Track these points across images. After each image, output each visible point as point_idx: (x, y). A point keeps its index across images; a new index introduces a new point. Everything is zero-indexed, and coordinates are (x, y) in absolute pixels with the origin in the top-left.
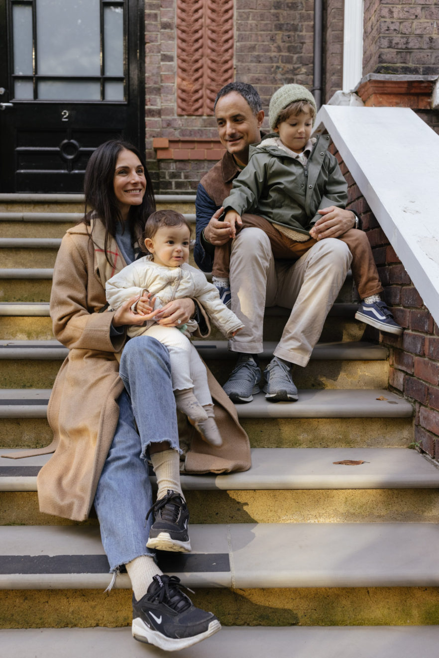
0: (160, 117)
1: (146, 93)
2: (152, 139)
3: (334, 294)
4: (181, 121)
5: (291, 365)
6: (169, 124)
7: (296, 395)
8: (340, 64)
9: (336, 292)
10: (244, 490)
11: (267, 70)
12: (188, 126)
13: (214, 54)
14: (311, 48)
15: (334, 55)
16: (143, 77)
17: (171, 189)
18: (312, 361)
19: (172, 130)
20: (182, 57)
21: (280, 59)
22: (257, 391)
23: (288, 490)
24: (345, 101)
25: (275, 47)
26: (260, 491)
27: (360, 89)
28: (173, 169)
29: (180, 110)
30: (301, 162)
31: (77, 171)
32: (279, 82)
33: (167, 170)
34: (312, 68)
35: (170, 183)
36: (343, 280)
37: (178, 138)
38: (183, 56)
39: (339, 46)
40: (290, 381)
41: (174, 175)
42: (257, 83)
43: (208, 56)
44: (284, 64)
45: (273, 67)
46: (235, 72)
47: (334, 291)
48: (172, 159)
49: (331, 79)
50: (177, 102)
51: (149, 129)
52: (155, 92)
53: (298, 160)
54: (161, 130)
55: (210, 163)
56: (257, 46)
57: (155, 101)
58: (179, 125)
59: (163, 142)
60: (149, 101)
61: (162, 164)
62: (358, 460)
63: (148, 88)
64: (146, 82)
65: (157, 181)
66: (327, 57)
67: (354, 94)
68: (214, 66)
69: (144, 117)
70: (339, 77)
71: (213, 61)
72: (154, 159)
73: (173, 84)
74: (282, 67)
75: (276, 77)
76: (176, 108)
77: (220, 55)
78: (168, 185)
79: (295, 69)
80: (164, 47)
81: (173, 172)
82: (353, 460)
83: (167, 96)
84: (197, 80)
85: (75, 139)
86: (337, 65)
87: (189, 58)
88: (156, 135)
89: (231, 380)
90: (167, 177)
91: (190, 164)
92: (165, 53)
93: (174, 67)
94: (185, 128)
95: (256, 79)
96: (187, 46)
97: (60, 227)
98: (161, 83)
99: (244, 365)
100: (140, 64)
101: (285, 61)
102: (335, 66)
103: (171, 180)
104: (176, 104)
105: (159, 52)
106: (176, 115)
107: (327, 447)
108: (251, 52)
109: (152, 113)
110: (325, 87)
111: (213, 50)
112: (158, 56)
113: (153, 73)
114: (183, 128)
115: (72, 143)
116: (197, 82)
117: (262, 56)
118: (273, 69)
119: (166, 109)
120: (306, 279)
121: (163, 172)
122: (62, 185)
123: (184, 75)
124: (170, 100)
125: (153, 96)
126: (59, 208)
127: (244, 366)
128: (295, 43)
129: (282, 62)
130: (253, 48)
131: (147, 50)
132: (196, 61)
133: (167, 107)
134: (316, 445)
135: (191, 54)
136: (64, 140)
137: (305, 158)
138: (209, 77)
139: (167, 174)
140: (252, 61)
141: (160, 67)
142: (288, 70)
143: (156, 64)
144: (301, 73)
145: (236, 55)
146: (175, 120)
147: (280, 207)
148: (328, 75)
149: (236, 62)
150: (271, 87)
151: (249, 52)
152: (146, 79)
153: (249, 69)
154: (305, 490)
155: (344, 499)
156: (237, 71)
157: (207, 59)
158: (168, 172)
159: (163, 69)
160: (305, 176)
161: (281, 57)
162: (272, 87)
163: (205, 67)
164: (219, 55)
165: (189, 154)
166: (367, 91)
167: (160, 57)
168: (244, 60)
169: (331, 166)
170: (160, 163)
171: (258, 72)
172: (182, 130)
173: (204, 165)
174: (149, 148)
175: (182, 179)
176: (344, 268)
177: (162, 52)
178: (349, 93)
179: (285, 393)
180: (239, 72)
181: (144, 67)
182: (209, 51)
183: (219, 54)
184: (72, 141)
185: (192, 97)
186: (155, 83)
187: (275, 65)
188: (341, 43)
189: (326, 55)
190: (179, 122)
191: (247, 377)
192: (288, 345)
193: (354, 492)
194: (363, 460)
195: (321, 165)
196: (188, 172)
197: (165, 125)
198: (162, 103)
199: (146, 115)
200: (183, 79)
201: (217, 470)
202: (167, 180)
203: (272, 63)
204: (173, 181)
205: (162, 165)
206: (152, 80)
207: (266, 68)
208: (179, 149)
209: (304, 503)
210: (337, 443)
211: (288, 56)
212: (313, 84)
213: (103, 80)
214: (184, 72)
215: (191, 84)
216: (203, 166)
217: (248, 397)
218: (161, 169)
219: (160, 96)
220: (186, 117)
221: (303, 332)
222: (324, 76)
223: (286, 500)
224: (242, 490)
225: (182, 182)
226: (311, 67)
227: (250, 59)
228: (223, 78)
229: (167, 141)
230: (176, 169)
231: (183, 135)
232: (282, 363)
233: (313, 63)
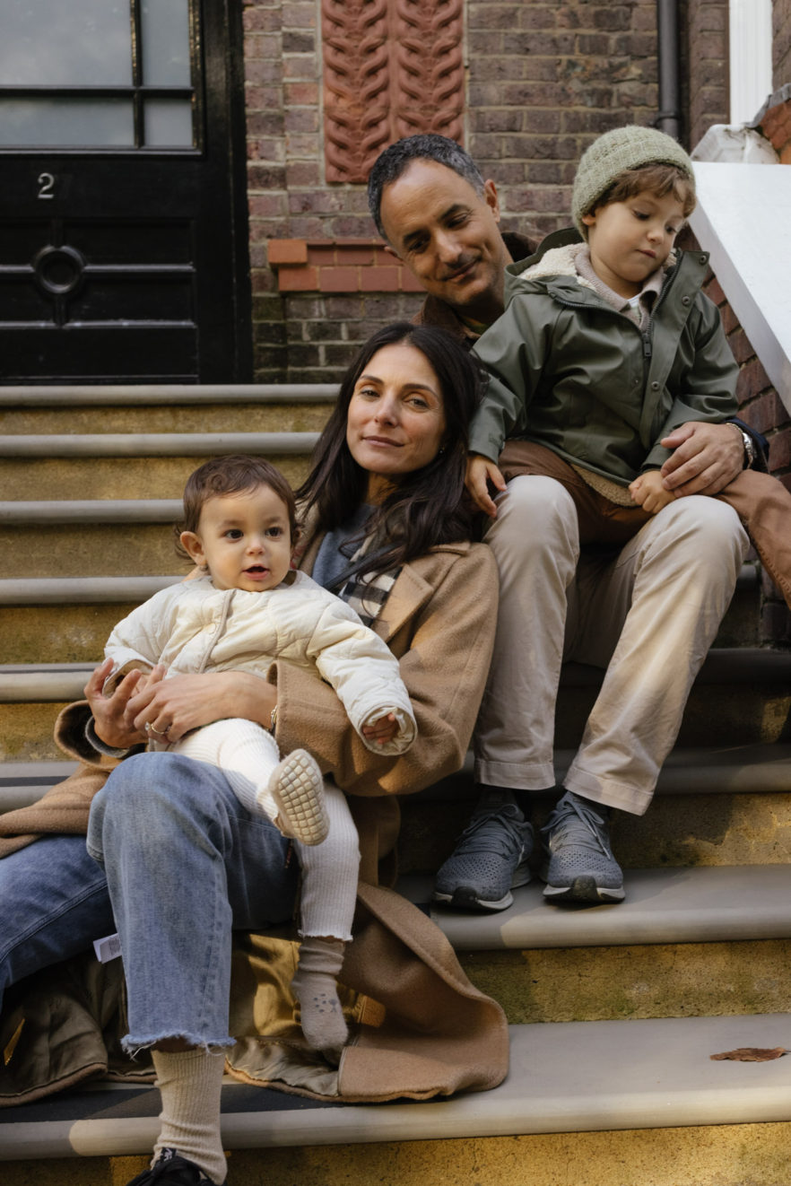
0: (284, 187)
1: (249, 128)
2: (266, 242)
3: (707, 632)
4: (337, 197)
5: (607, 812)
6: (307, 204)
7: (618, 887)
8: (721, 56)
9: (711, 629)
10: (489, 1137)
11: (545, 70)
12: (354, 209)
13: (414, 31)
14: (652, 16)
15: (706, 34)
16: (241, 89)
17: (317, 364)
18: (659, 798)
19: (315, 219)
20: (334, 40)
21: (577, 44)
22: (523, 879)
23: (599, 1131)
24: (732, 150)
25: (563, 15)
26: (531, 1137)
27: (768, 120)
28: (321, 316)
29: (333, 170)
30: (636, 322)
31: (78, 324)
32: (577, 101)
33: (305, 318)
34: (655, 66)
35: (314, 350)
36: (727, 599)
37: (331, 238)
38: (338, 37)
39: (717, 13)
40: (604, 853)
41: (321, 332)
42: (521, 104)
43: (399, 37)
44: (586, 57)
45: (559, 64)
46: (468, 77)
47: (708, 626)
48: (317, 292)
49: (703, 92)
50: (325, 150)
51: (258, 219)
52: (270, 125)
53: (629, 315)
54: (287, 221)
55: (411, 299)
56: (519, 14)
57: (272, 148)
58: (333, 206)
59: (293, 250)
60: (257, 149)
61: (292, 303)
62: (771, 1048)
63: (252, 116)
64: (247, 101)
65: (281, 346)
66: (691, 42)
67: (754, 132)
68: (414, 61)
69: (245, 188)
70: (722, 88)
71: (413, 50)
72: (273, 290)
73: (314, 107)
74: (583, 62)
75: (567, 88)
76: (322, 165)
77: (430, 34)
78: (308, 354)
79: (613, 68)
80: (289, 16)
81: (319, 324)
82: (760, 1046)
83: (299, 137)
84: (373, 95)
85: (73, 245)
86: (713, 58)
87: (355, 43)
88: (275, 234)
89: (459, 854)
90: (306, 337)
91: (362, 303)
92: (292, 30)
93: (317, 64)
94: (349, 214)
95: (520, 93)
96: (345, 13)
97: (31, 472)
98: (285, 103)
99: (493, 815)
100: (232, 57)
101: (588, 49)
102: (709, 61)
103: (315, 343)
104: (322, 156)
105: (279, 28)
106: (323, 182)
107: (698, 1013)
108: (506, 28)
109: (265, 177)
110: (689, 112)
111: (412, 23)
112: (275, 37)
113: (263, 81)
114: (341, 214)
115: (65, 255)
116: (373, 101)
117: (533, 37)
118: (559, 70)
119: (299, 168)
120: (637, 598)
121: (294, 323)
122: (41, 358)
123: (342, 85)
124: (309, 146)
125: (266, 137)
126: (29, 420)
127: (492, 819)
128: (613, 6)
129: (582, 51)
130: (509, 18)
131: (248, 24)
132: (371, 50)
133: (300, 162)
134: (671, 1010)
135: (356, 33)
136: (44, 245)
137: (644, 312)
138: (404, 90)
139: (304, 327)
140: (507, 50)
141: (281, 64)
142: (597, 70)
143: (271, 57)
144: (628, 77)
145: (469, 33)
146: (321, 194)
147: (580, 425)
148: (694, 82)
149: (469, 53)
150: (556, 112)
151: (500, 27)
152: (247, 94)
153: (501, 69)
154: (641, 1131)
155: (737, 1149)
156: (472, 74)
157: (398, 44)
158: (309, 323)
159: (290, 69)
160: (644, 357)
161: (578, 38)
162: (558, 112)
163: (393, 64)
164: (425, 36)
165: (360, 279)
166: (783, 125)
167: (280, 40)
168: (489, 47)
169: (703, 331)
170: (287, 300)
171: (524, 76)
172: (340, 220)
173: (398, 305)
174: (259, 264)
175: (344, 341)
176: (729, 571)
177: (284, 29)
178: (741, 131)
179: (593, 884)
180: (478, 76)
181: (242, 65)
182: (402, 25)
183: (426, 31)
184: (64, 248)
185: (362, 137)
186: (271, 104)
187: (564, 58)
188: (723, 6)
189: (687, 35)
190: (332, 200)
191: (498, 845)
192: (600, 763)
193: (761, 1131)
194: (784, 1046)
195: (682, 329)
196: (358, 322)
197: (297, 208)
198: (287, 152)
199: (249, 183)
200: (339, 95)
201: (419, 1092)
202: (305, 344)
203: (558, 53)
204: (322, 346)
205: (293, 306)
206: (262, 96)
207: (544, 66)
208: (333, 265)
209: (639, 1163)
210: (722, 1004)
211: (596, 37)
212: (660, 104)
213: (140, 97)
214: (340, 77)
215: (359, 105)
216: (394, 307)
217: (499, 899)
218: (291, 315)
219: (284, 136)
220: (348, 187)
221: (635, 729)
222: (685, 85)
223: (594, 1157)
224: (484, 1137)
225: (343, 346)
226: (653, 62)
227: (502, 46)
228: (438, 91)
229: (304, 248)
230: (328, 316)
231: (344, 232)
232: (583, 806)
233: (658, 53)
